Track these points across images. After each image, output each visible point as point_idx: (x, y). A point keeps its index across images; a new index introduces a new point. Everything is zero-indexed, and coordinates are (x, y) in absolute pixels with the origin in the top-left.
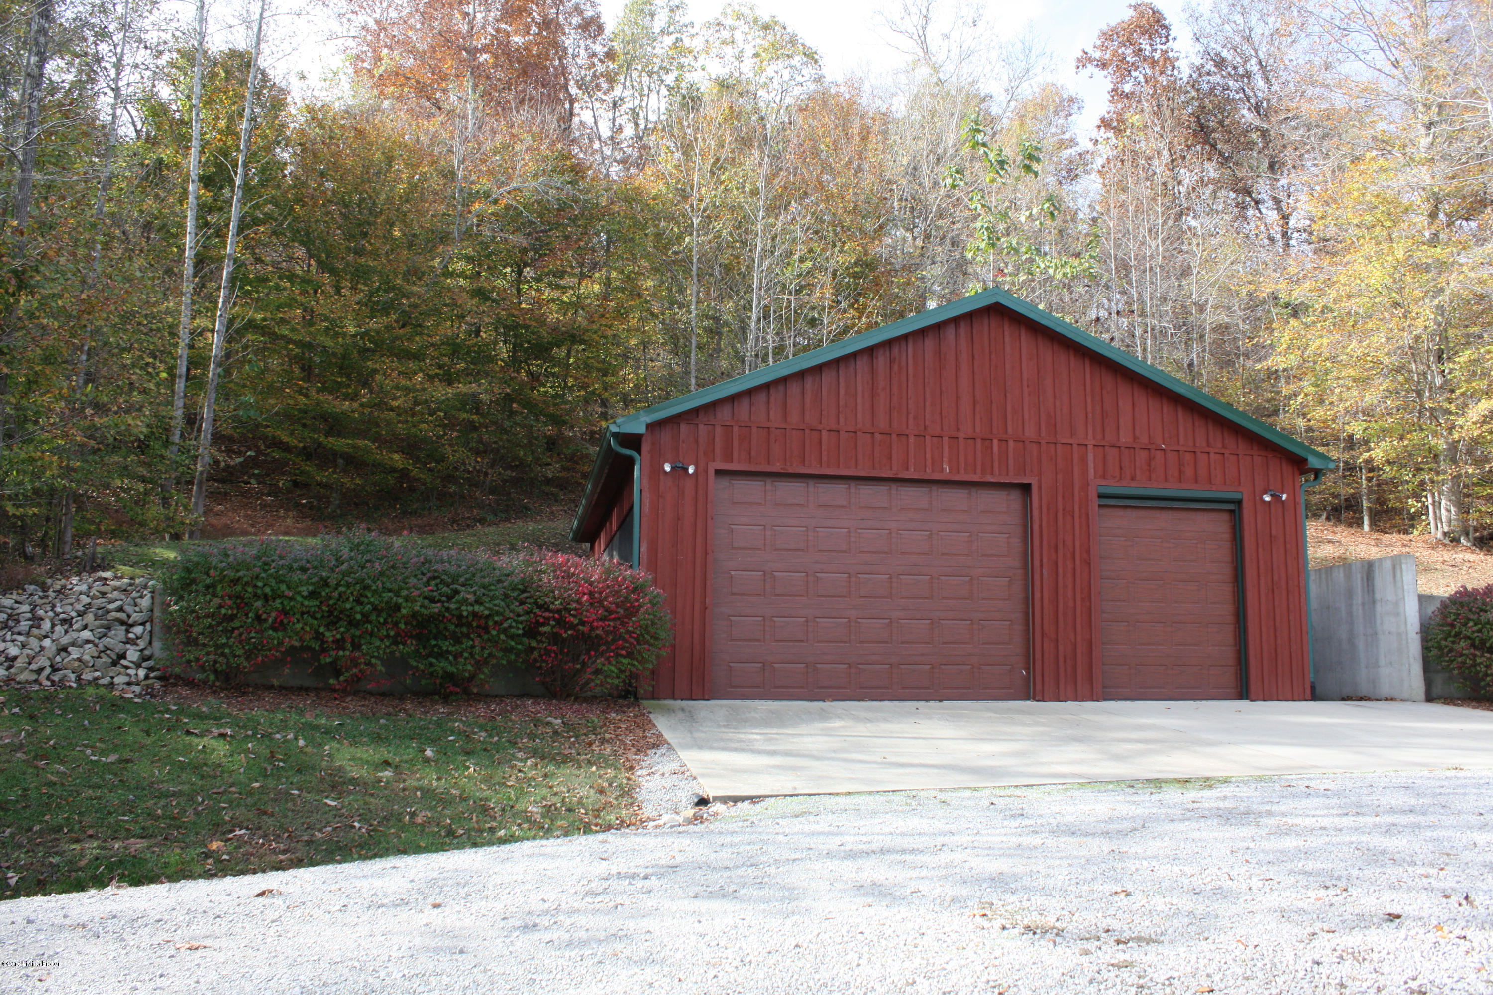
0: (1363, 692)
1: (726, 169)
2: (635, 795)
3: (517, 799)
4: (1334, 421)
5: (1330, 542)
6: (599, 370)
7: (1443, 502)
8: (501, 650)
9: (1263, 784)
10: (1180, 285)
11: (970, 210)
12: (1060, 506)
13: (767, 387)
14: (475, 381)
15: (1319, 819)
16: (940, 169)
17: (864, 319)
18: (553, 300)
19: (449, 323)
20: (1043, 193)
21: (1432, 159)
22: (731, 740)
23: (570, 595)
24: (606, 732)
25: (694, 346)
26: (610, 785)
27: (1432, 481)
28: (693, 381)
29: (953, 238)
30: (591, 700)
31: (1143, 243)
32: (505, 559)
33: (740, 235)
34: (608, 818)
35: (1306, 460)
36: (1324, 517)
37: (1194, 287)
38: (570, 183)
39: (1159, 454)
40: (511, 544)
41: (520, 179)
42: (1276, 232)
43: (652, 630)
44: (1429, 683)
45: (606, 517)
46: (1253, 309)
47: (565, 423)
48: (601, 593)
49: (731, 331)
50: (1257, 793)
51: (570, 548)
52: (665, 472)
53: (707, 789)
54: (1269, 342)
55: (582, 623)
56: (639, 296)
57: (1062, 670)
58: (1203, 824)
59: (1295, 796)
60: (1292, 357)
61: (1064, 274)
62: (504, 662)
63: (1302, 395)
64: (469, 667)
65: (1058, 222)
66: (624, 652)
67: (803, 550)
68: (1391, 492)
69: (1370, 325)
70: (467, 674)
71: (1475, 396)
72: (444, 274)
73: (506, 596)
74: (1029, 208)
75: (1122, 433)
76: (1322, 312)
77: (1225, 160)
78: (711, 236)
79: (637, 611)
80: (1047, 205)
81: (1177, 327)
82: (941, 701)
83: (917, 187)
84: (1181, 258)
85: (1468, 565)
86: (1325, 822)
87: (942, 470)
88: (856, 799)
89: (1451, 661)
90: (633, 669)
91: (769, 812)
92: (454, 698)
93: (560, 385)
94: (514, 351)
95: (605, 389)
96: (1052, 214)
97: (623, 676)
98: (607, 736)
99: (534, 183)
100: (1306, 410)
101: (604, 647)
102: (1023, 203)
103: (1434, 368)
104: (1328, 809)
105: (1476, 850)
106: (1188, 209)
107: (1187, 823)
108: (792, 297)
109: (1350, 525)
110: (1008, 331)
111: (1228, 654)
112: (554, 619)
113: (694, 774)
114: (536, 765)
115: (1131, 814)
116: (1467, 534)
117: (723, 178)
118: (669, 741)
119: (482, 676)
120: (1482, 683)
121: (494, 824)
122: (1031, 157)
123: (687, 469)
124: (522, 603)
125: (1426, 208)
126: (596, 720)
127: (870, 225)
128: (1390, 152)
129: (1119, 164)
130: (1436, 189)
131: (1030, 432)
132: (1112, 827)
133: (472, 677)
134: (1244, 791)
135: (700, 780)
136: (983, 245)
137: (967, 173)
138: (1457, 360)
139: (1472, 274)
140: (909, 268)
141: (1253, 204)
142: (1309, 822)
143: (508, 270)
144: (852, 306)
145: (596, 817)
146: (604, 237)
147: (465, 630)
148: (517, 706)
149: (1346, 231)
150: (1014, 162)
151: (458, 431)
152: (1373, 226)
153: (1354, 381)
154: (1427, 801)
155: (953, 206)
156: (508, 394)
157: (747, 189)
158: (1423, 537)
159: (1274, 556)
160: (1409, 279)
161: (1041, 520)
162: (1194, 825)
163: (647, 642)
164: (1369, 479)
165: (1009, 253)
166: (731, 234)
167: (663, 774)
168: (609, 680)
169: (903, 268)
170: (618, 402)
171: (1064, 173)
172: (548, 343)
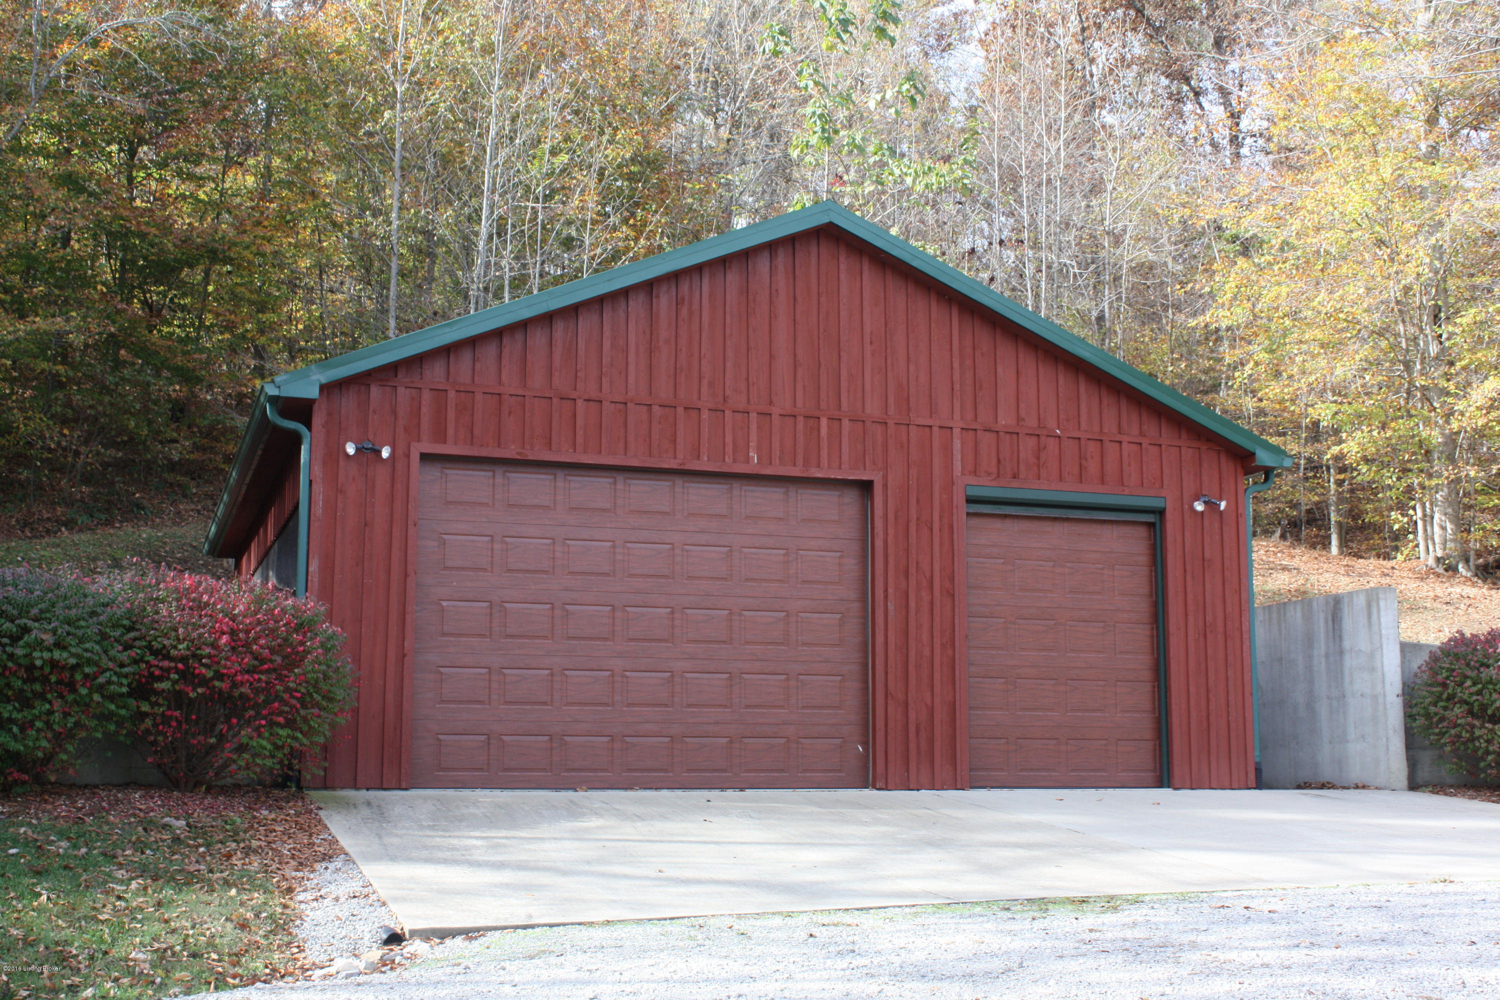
0: (1326, 777)
1: (445, 13)
2: (294, 931)
3: (114, 940)
4: (1293, 401)
5: (1285, 569)
6: (251, 303)
7: (1437, 516)
8: (94, 716)
9: (1186, 904)
10: (1088, 206)
11: (796, 87)
12: (913, 514)
13: (498, 334)
14: (61, 314)
15: (1261, 953)
16: (757, 26)
17: (642, 241)
18: (184, 197)
19: (21, 225)
20: (902, 69)
21: (1433, 42)
22: (438, 848)
23: (201, 636)
24: (252, 837)
25: (394, 271)
26: (257, 916)
27: (1423, 487)
28: (392, 323)
29: (772, 128)
30: (233, 790)
31: (1039, 145)
32: (103, 580)
33: (464, 112)
34: (252, 965)
35: (1253, 454)
36: (1278, 534)
37: (1107, 209)
38: (210, 21)
39: (1052, 444)
40: (115, 559)
41: (133, 11)
42: (1222, 135)
43: (325, 688)
44: (1412, 764)
45: (259, 521)
46: (1187, 243)
47: (199, 380)
48: (247, 632)
49: (449, 252)
50: (1178, 918)
51: (205, 565)
52: (347, 455)
53: (400, 919)
54: (1207, 289)
55: (219, 676)
56: (314, 195)
57: (913, 745)
58: (1102, 962)
59: (1229, 921)
60: (1239, 310)
61: (927, 186)
62: (99, 735)
63: (1251, 364)
64: (44, 743)
65: (922, 111)
66: (281, 720)
67: (545, 572)
68: (1369, 501)
69: (1344, 270)
70: (40, 754)
71: (1480, 371)
72: (12, 150)
73: (104, 636)
74: (882, 90)
75: (1000, 412)
76: (1282, 249)
77: (1155, 32)
78: (422, 111)
79: (302, 660)
80: (906, 86)
81: (1083, 265)
82: (742, 789)
83: (723, 52)
84: (1090, 167)
85: (1468, 602)
86: (1269, 957)
87: (748, 459)
88: (619, 932)
89: (1442, 734)
90: (295, 744)
91: (492, 951)
92: (19, 790)
93: (192, 324)
94: (123, 270)
95: (262, 332)
96: (913, 100)
97: (280, 755)
98: (255, 844)
99: (155, 19)
100: (1256, 385)
101: (252, 712)
102: (872, 82)
103: (1428, 331)
104: (1273, 938)
105: (1465, 992)
106: (1103, 99)
107: (1081, 960)
108: (539, 206)
109: (1313, 546)
110: (845, 263)
111: (1144, 724)
112: (177, 671)
113: (383, 897)
114: (145, 889)
115: (1004, 948)
116: (1467, 561)
117: (441, 25)
118: (348, 849)
119: (65, 757)
120: (1482, 765)
121: (77, 980)
122: (885, 16)
123: (379, 452)
124: (127, 647)
125: (1423, 110)
126: (239, 820)
127: (653, 105)
128: (1377, 31)
129: (1009, 32)
130: (1437, 85)
131: (873, 408)
132: (978, 967)
133: (49, 758)
134: (1161, 915)
135: (393, 907)
136: (814, 140)
137: (795, 35)
138: (1458, 320)
139: (1480, 204)
140: (706, 170)
141: (1191, 95)
142: (1247, 957)
143: (114, 148)
144: (625, 221)
145: (234, 964)
146: (261, 104)
147: (38, 687)
148: (117, 800)
149: (1316, 138)
150: (863, 21)
151: (33, 388)
152: (1352, 133)
153: (1322, 346)
154: (1405, 926)
155: (774, 82)
156: (112, 335)
157: (477, 45)
158: (1409, 564)
159: (1208, 587)
160: (1397, 207)
161: (886, 534)
162: (1091, 963)
163: (317, 705)
164: (1340, 483)
165: (850, 152)
166: (451, 109)
167: (337, 899)
168: (258, 761)
169: (701, 168)
170: (280, 351)
171: (932, 41)
172: (175, 260)
